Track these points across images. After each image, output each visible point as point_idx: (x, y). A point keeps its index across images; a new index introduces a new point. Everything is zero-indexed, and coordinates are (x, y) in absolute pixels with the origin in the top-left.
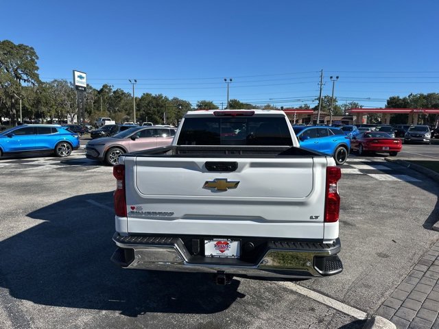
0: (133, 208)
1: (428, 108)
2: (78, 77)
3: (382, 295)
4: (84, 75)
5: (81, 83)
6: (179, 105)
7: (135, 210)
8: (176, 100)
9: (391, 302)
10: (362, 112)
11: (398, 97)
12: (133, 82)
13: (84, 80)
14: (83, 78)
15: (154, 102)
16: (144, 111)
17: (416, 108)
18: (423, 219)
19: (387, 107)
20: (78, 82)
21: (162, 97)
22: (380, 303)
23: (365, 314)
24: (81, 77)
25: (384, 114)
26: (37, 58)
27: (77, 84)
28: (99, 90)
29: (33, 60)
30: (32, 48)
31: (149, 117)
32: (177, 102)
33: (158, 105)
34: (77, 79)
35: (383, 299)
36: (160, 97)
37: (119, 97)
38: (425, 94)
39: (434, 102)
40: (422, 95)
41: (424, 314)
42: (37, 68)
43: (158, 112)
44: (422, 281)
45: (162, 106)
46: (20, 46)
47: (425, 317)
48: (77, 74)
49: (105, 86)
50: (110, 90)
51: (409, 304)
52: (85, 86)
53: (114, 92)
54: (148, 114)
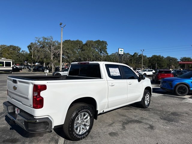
2: (120, 50)
4: (123, 50)
5: (121, 53)
12: (142, 51)
13: (123, 52)
14: (122, 51)
15: (156, 59)
20: (120, 52)
21: (161, 56)
24: (121, 51)
26: (107, 45)
27: (119, 53)
28: (133, 55)
29: (106, 46)
30: (106, 42)
34: (120, 51)
36: (160, 56)
37: (141, 57)
42: (107, 49)
46: (102, 41)
48: (120, 49)
49: (135, 53)
50: (137, 54)
52: (123, 54)
53: (139, 56)
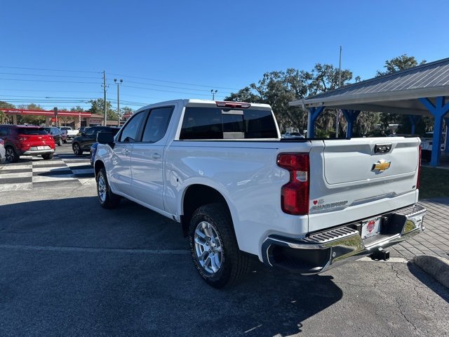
0: (315, 202)
7: (317, 205)
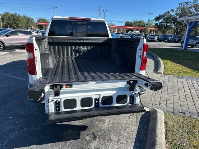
1: (139, 27)
3: (151, 100)
6: (27, 20)
8: (24, 17)
9: (156, 102)
10: (115, 28)
11: (129, 21)
16: (6, 22)
17: (135, 26)
18: (152, 69)
19: (125, 26)
22: (152, 103)
23: (149, 109)
25: (124, 28)
31: (10, 26)
32: (26, 18)
33: (14, 19)
35: (152, 102)
38: (139, 21)
39: (142, 24)
40: (137, 21)
41: (168, 105)
43: (15, 23)
44: (162, 93)
45: (17, 20)
47: (170, 106)
51: (162, 102)
54: (9, 24)
